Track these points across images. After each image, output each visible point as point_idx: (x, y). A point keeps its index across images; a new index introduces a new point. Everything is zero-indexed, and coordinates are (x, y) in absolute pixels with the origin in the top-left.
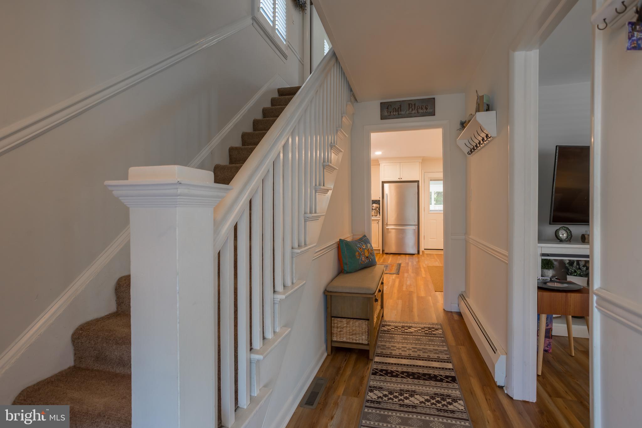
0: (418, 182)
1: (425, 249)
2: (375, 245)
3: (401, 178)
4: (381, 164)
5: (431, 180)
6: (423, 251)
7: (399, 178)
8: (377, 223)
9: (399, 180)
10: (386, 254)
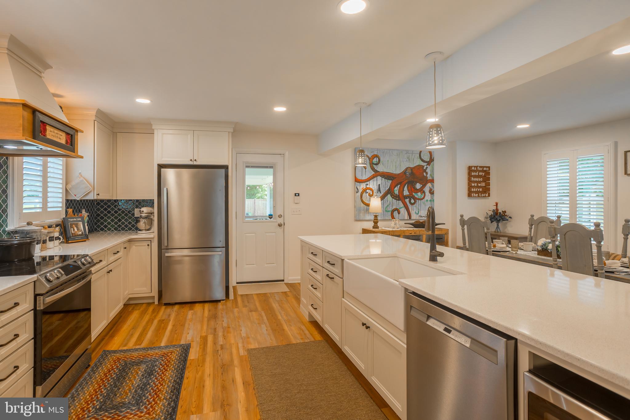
0: (226, 167)
1: (237, 283)
2: (145, 289)
3: (195, 160)
4: (155, 132)
5: (247, 167)
6: (234, 288)
7: (191, 160)
8: (148, 245)
9: (191, 163)
10: (166, 304)
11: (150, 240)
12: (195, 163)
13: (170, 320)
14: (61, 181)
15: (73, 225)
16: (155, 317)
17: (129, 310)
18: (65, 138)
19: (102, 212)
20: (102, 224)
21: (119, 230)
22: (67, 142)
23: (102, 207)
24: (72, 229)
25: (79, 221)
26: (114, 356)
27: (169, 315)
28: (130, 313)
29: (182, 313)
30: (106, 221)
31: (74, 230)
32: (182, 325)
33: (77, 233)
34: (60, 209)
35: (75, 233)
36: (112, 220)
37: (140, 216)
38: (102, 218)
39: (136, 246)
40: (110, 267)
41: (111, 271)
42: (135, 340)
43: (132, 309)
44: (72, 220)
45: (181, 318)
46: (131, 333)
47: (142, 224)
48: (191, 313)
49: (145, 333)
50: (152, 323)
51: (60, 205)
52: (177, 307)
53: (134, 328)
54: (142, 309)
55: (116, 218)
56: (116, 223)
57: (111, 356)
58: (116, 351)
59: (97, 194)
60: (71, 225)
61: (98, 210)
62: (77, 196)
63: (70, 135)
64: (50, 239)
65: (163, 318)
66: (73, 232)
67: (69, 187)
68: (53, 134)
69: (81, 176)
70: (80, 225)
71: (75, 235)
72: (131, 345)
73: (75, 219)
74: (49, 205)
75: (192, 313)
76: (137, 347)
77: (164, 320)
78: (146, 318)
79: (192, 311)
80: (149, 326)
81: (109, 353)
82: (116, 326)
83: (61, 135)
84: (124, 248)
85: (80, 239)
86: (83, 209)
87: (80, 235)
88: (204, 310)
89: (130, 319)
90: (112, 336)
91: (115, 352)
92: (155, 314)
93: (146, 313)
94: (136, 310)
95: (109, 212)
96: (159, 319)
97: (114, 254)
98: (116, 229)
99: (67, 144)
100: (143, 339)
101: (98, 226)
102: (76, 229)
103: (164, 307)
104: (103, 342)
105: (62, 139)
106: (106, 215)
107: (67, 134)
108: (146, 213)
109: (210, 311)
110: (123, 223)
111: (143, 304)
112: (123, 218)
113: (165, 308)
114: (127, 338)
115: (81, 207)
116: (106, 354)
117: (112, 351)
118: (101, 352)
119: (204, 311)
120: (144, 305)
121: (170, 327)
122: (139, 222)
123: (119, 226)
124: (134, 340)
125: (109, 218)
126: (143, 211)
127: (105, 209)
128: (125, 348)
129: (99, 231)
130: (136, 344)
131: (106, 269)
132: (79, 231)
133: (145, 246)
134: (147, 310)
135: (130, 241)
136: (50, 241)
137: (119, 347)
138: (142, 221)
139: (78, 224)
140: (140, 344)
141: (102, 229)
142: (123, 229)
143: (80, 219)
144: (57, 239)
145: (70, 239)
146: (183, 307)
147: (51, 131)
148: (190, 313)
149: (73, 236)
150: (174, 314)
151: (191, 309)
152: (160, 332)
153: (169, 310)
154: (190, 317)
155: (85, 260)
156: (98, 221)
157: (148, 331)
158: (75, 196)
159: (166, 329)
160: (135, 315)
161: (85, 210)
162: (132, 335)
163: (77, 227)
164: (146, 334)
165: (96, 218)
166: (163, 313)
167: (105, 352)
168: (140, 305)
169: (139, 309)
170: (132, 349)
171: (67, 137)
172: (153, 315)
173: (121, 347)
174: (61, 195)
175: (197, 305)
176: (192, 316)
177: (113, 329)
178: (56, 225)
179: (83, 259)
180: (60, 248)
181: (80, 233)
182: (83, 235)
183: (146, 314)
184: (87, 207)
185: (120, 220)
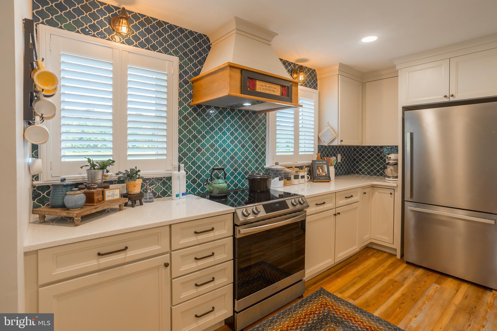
2: (387, 238)
3: (452, 96)
4: (400, 72)
7: (446, 96)
8: (391, 194)
9: (446, 100)
10: (408, 263)
11: (393, 189)
12: (452, 99)
13: (403, 286)
14: (313, 130)
15: (319, 167)
16: (389, 273)
17: (368, 255)
18: (279, 90)
19: (357, 157)
20: (357, 167)
21: (372, 175)
22: (282, 94)
23: (358, 152)
24: (318, 170)
25: (324, 164)
26: (325, 299)
27: (405, 278)
28: (367, 258)
29: (423, 283)
30: (360, 165)
31: (319, 172)
32: (414, 300)
33: (322, 174)
34: (312, 153)
35: (320, 174)
36: (366, 165)
37: (388, 162)
38: (357, 162)
39: (379, 192)
40: (338, 210)
41: (339, 214)
42: (353, 292)
43: (371, 255)
44: (318, 163)
45: (418, 289)
46: (354, 281)
47: (389, 170)
48: (435, 288)
49: (368, 287)
50: (382, 279)
51: (313, 150)
52: (420, 272)
53: (361, 277)
54: (380, 258)
55: (369, 163)
56: (369, 168)
57: (323, 298)
58: (330, 294)
59: (341, 141)
60: (318, 167)
61: (355, 155)
62: (325, 142)
63: (286, 87)
64: (295, 177)
65: (396, 279)
66: (318, 173)
67: (320, 135)
68: (264, 87)
69: (329, 125)
70: (325, 167)
71: (320, 176)
72: (345, 296)
73: (321, 162)
74: (301, 150)
75: (437, 288)
76: (351, 301)
77: (396, 282)
78: (379, 271)
79: (438, 286)
80: (376, 282)
81: (323, 293)
82: (347, 266)
83: (275, 88)
84: (364, 193)
85: (324, 180)
86: (338, 154)
87: (324, 176)
88: (457, 291)
89: (363, 265)
90: (338, 276)
91: (328, 294)
92: (391, 270)
93: (382, 264)
94: (375, 257)
95: (363, 157)
96: (392, 278)
97: (346, 197)
98: (369, 173)
99: (283, 95)
100: (361, 294)
101: (355, 170)
102: (321, 170)
103: (405, 265)
104: (327, 279)
105: (277, 91)
106: (360, 160)
107: (283, 86)
108: (394, 160)
109: (466, 297)
110: (375, 168)
111: (385, 252)
112: (375, 163)
113: (406, 267)
114: (348, 285)
115: (336, 152)
116: (322, 292)
117: (327, 292)
118: (318, 289)
119: (456, 293)
120: (386, 255)
121: (397, 295)
122: (387, 168)
123: (372, 171)
124: (353, 290)
125: (363, 162)
126: (390, 158)
127: (360, 155)
128: (339, 296)
129: (355, 174)
130: (351, 297)
131: (333, 212)
132: (324, 173)
133: (388, 194)
134: (385, 262)
135: (373, 186)
136: (295, 178)
137: (335, 292)
138: (390, 168)
139: (323, 166)
140: (355, 298)
141: (357, 173)
142: (375, 174)
143: (325, 162)
144: (302, 177)
145: (315, 179)
146: (428, 275)
147: (262, 85)
148: (435, 286)
149: (319, 176)
150: (412, 279)
151: (438, 282)
152: (383, 295)
153: (409, 271)
154: (430, 293)
155: (302, 199)
156: (355, 165)
157: (371, 287)
158: (324, 142)
159: (392, 294)
160: (372, 261)
161: (340, 155)
162: (355, 283)
163: (322, 169)
164: (368, 290)
165: (352, 162)
166: (400, 273)
167: (322, 289)
168: (381, 252)
169: (377, 258)
170: (343, 301)
171: (282, 89)
172: (388, 270)
173: (336, 292)
174: (313, 142)
175: (450, 279)
176: (435, 292)
177: (343, 269)
178: (306, 166)
179: (300, 199)
180: (308, 185)
181: (324, 174)
182: (327, 177)
183: (382, 266)
184: (343, 152)
185: (372, 165)
